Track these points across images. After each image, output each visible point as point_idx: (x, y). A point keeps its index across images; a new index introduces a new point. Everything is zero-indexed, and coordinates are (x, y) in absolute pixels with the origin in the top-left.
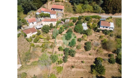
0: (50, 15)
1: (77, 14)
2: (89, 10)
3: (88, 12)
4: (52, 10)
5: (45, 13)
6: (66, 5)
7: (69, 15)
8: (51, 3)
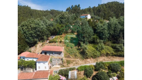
0: (36, 62)
1: (88, 60)
2: (109, 52)
3: (107, 55)
4: (41, 53)
5: (26, 60)
6: (67, 46)
7: (74, 62)
8: (42, 45)
